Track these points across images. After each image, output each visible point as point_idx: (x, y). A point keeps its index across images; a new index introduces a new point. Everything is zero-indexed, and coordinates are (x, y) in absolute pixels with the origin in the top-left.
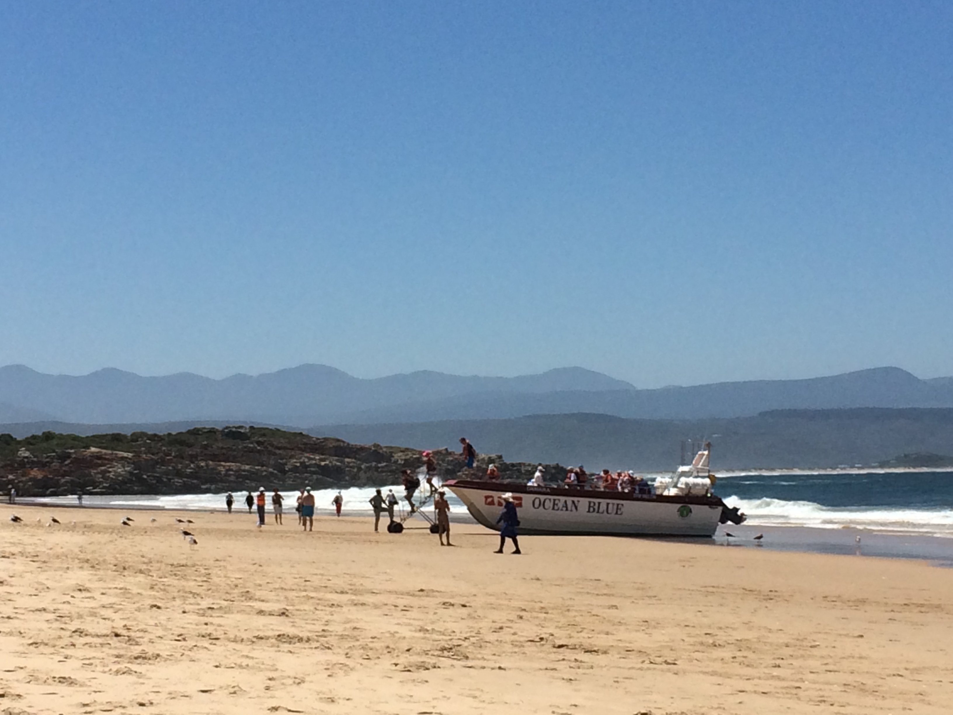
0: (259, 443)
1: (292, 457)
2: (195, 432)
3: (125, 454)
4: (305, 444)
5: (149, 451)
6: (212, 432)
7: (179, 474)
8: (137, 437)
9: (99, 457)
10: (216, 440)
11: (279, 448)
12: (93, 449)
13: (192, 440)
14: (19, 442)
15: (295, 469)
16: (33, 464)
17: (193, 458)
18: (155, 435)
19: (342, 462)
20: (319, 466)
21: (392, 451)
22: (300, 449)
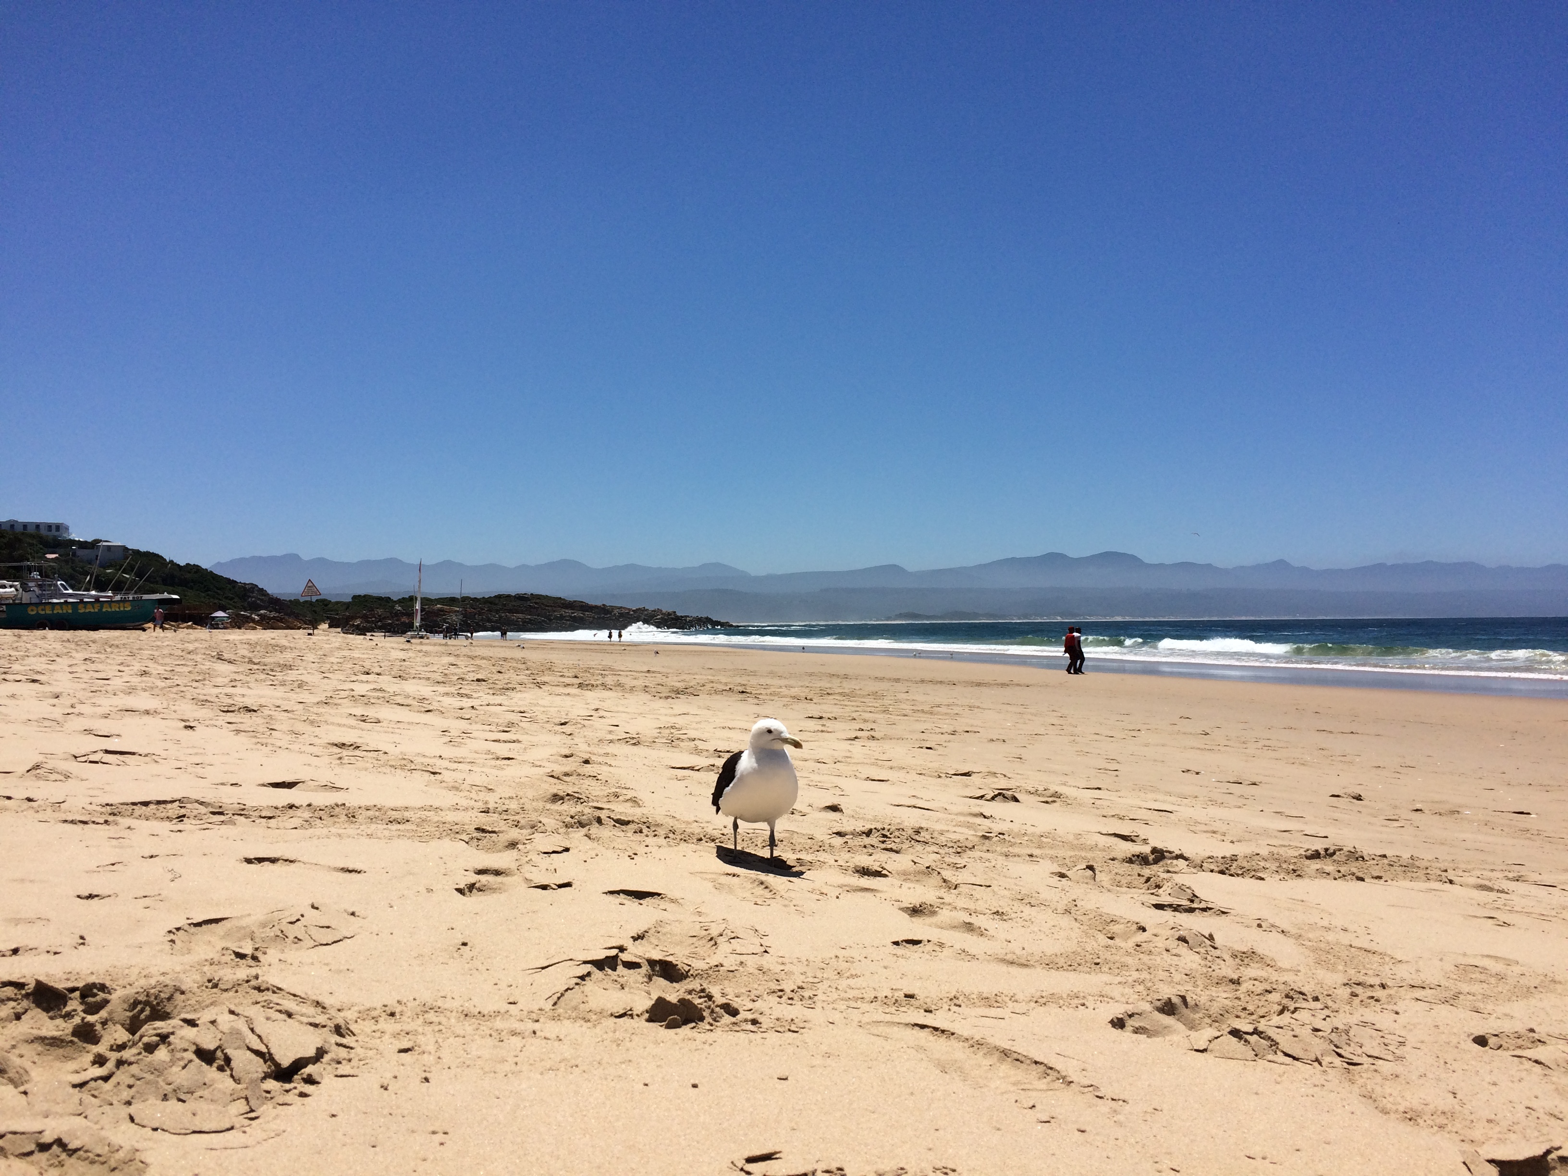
0: (536, 603)
1: (554, 611)
2: (499, 597)
3: (458, 609)
4: (562, 604)
5: (472, 607)
6: (509, 596)
7: (489, 621)
8: (465, 599)
9: (441, 610)
10: (511, 601)
11: (548, 606)
12: (438, 606)
13: (497, 601)
14: (395, 601)
15: (556, 618)
16: (403, 614)
17: (497, 611)
18: (475, 598)
19: (584, 615)
20: (571, 617)
21: (613, 608)
22: (559, 606)
